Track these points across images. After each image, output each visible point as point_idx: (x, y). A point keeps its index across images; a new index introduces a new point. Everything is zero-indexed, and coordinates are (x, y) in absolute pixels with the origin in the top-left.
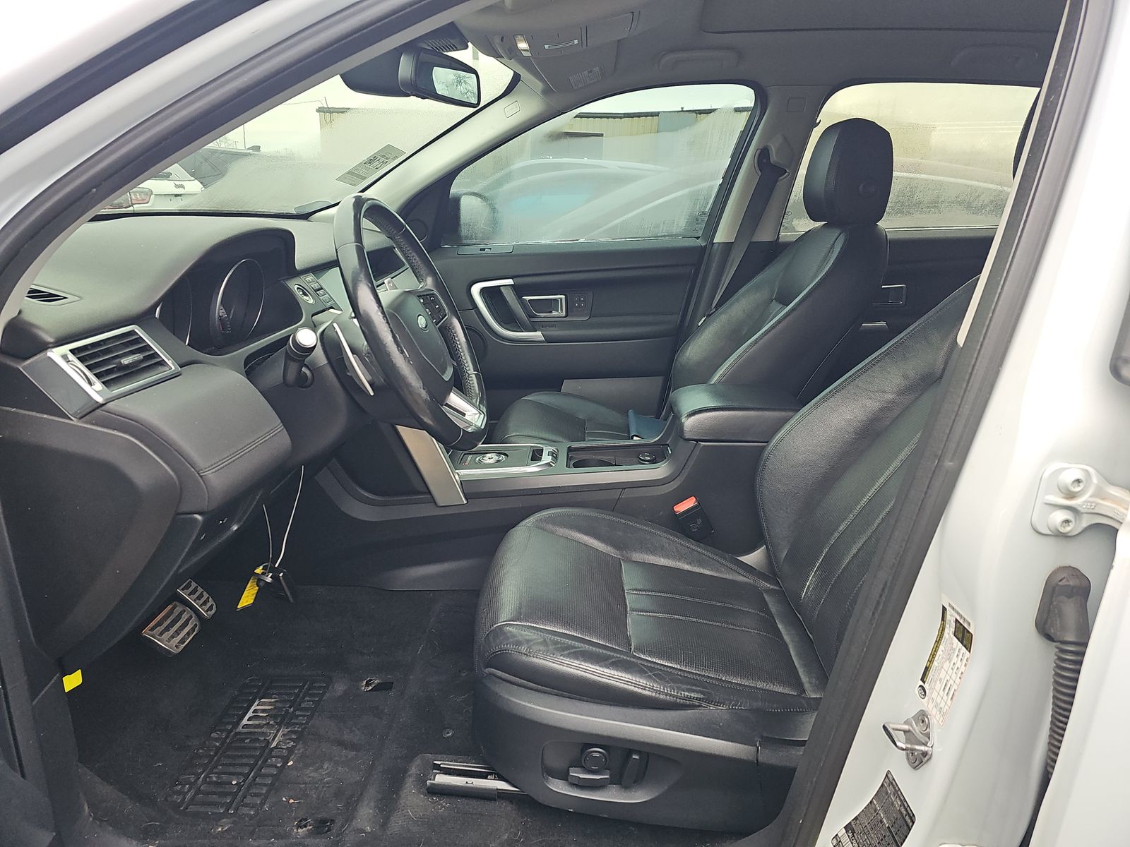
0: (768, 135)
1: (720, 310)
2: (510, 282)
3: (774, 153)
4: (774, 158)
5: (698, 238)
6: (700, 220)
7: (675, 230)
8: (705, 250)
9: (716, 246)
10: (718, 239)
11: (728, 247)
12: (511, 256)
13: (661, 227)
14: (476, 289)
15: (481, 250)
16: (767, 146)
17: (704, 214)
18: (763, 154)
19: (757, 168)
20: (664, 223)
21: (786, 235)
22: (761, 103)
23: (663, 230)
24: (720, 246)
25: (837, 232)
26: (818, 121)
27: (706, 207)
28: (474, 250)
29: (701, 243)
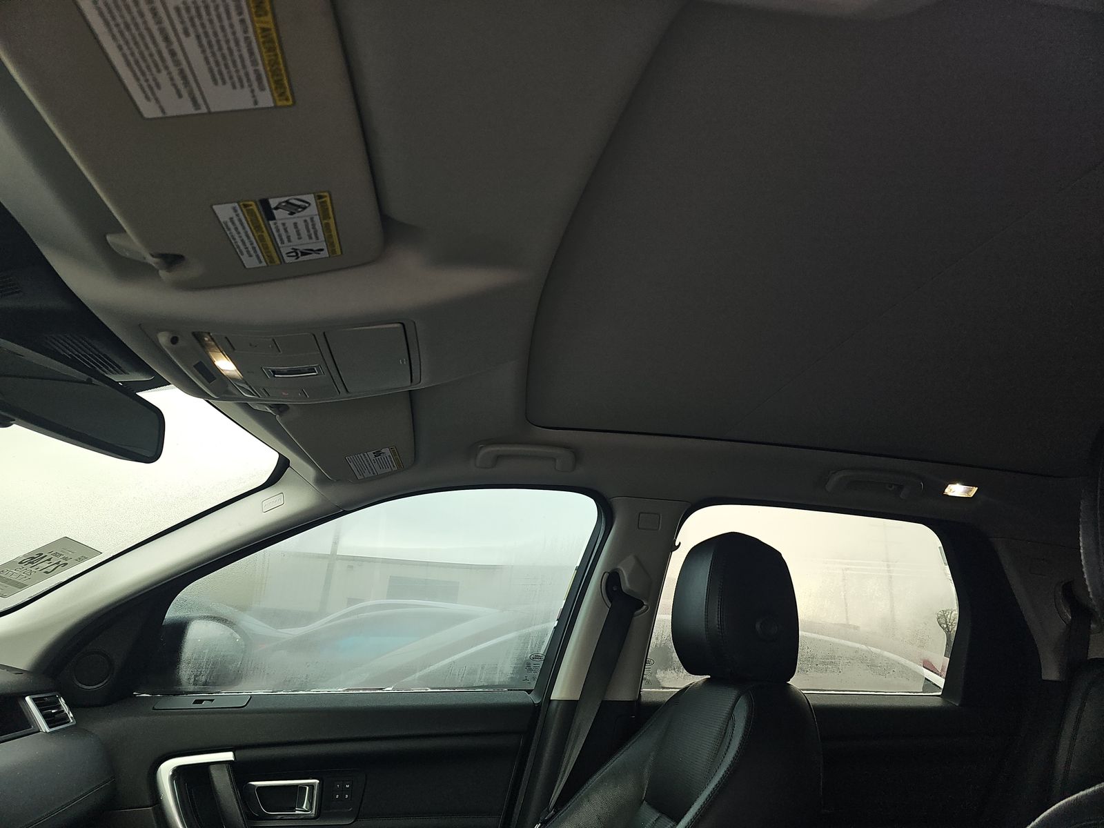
0: (618, 554)
1: (562, 814)
2: (228, 756)
3: (626, 579)
4: (626, 584)
5: (529, 691)
6: (532, 666)
7: (498, 679)
8: (540, 710)
9: (554, 705)
10: (556, 695)
11: (570, 707)
12: (244, 713)
13: (479, 672)
14: (166, 769)
15: (197, 702)
16: (617, 569)
17: (537, 657)
18: (612, 580)
19: (605, 596)
20: (482, 668)
21: (649, 692)
22: (606, 518)
23: (480, 679)
24: (561, 704)
25: (733, 694)
26: (677, 544)
27: (540, 648)
28: (186, 702)
29: (533, 699)
